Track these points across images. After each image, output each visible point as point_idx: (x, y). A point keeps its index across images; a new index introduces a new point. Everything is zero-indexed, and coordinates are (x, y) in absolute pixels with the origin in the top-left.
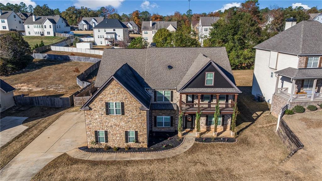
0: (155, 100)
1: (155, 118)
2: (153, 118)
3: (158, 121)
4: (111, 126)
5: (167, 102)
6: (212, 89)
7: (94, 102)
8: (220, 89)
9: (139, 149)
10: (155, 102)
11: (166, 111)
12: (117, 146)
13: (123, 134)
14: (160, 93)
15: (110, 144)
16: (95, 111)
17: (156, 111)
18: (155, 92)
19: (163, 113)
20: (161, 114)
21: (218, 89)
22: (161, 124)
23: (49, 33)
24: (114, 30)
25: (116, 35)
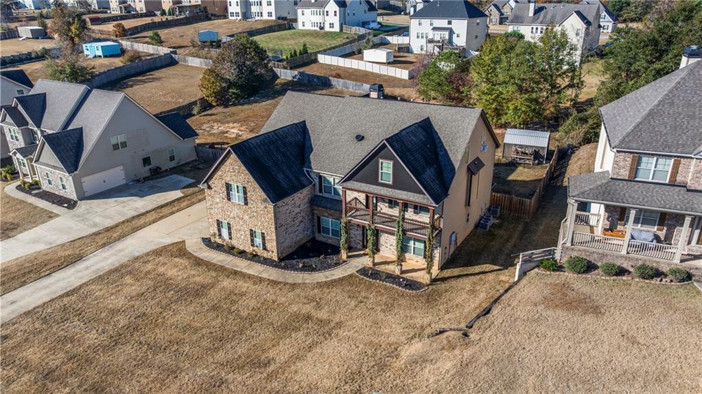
0: (321, 191)
1: (319, 218)
2: (316, 218)
3: (323, 225)
4: (234, 218)
5: (336, 198)
6: (390, 190)
7: (213, 179)
8: (402, 192)
9: (265, 259)
10: (321, 194)
11: (333, 211)
12: (241, 248)
13: (248, 233)
14: (328, 181)
15: (235, 242)
16: (215, 191)
17: (320, 208)
18: (320, 177)
19: (329, 214)
20: (326, 215)
21: (399, 191)
22: (326, 231)
23: (332, 25)
24: (450, 23)
25: (451, 32)
